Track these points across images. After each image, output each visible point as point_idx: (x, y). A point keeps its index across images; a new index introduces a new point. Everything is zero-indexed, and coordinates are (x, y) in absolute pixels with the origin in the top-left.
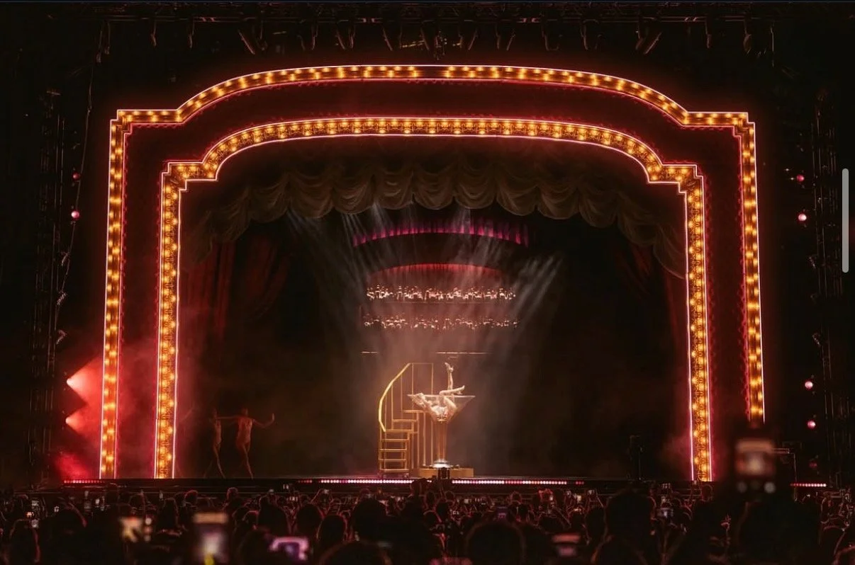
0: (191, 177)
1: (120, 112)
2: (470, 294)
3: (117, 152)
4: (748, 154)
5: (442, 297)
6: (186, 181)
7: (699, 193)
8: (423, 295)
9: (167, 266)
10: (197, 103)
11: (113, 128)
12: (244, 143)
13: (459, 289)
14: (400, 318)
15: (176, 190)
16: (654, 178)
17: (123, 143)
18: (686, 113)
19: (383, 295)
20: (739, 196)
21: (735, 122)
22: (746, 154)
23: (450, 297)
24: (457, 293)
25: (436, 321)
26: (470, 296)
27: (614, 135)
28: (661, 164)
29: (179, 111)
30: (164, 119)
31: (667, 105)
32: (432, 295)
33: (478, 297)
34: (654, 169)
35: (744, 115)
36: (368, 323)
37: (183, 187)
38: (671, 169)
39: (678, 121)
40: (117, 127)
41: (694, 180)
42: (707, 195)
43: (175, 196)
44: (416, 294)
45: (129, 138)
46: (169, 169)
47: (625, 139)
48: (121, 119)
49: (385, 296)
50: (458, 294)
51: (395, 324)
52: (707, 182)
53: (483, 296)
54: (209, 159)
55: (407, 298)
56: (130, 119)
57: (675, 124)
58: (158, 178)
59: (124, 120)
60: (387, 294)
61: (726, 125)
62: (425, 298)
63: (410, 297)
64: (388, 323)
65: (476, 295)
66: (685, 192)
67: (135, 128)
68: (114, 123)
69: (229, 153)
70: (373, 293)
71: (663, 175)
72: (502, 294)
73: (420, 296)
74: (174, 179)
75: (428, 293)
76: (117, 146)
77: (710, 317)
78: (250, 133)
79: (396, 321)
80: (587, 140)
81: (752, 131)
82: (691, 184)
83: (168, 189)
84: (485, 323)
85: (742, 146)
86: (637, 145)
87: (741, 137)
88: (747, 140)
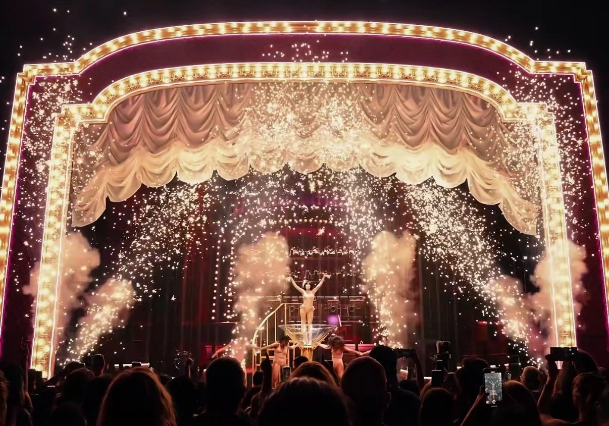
0: (82, 118)
1: (27, 67)
2: (325, 251)
3: (21, 100)
4: (590, 98)
5: (303, 254)
6: (78, 122)
7: (550, 128)
10: (93, 57)
11: (19, 81)
12: (132, 87)
13: (317, 247)
15: (68, 129)
16: (509, 115)
17: (27, 93)
18: (532, 62)
20: (585, 132)
21: (575, 71)
22: (587, 97)
23: (310, 253)
24: (315, 250)
25: (299, 272)
26: (325, 253)
27: (471, 79)
28: (515, 102)
29: (77, 63)
30: (64, 71)
32: (296, 252)
34: (509, 107)
35: (582, 64)
37: (75, 127)
39: (525, 69)
40: (23, 80)
42: (557, 129)
43: (67, 134)
45: (32, 88)
46: (63, 111)
47: (481, 82)
48: (27, 73)
50: (316, 251)
53: (336, 252)
54: (99, 102)
56: (35, 72)
59: (29, 74)
61: (567, 73)
65: (331, 252)
67: (38, 79)
68: (21, 76)
69: (117, 97)
71: (517, 112)
74: (66, 120)
75: (292, 251)
76: (21, 95)
78: (137, 78)
81: (591, 78)
82: (542, 120)
83: (61, 129)
84: (337, 274)
85: (583, 91)
86: (492, 87)
87: (582, 83)
88: (587, 87)
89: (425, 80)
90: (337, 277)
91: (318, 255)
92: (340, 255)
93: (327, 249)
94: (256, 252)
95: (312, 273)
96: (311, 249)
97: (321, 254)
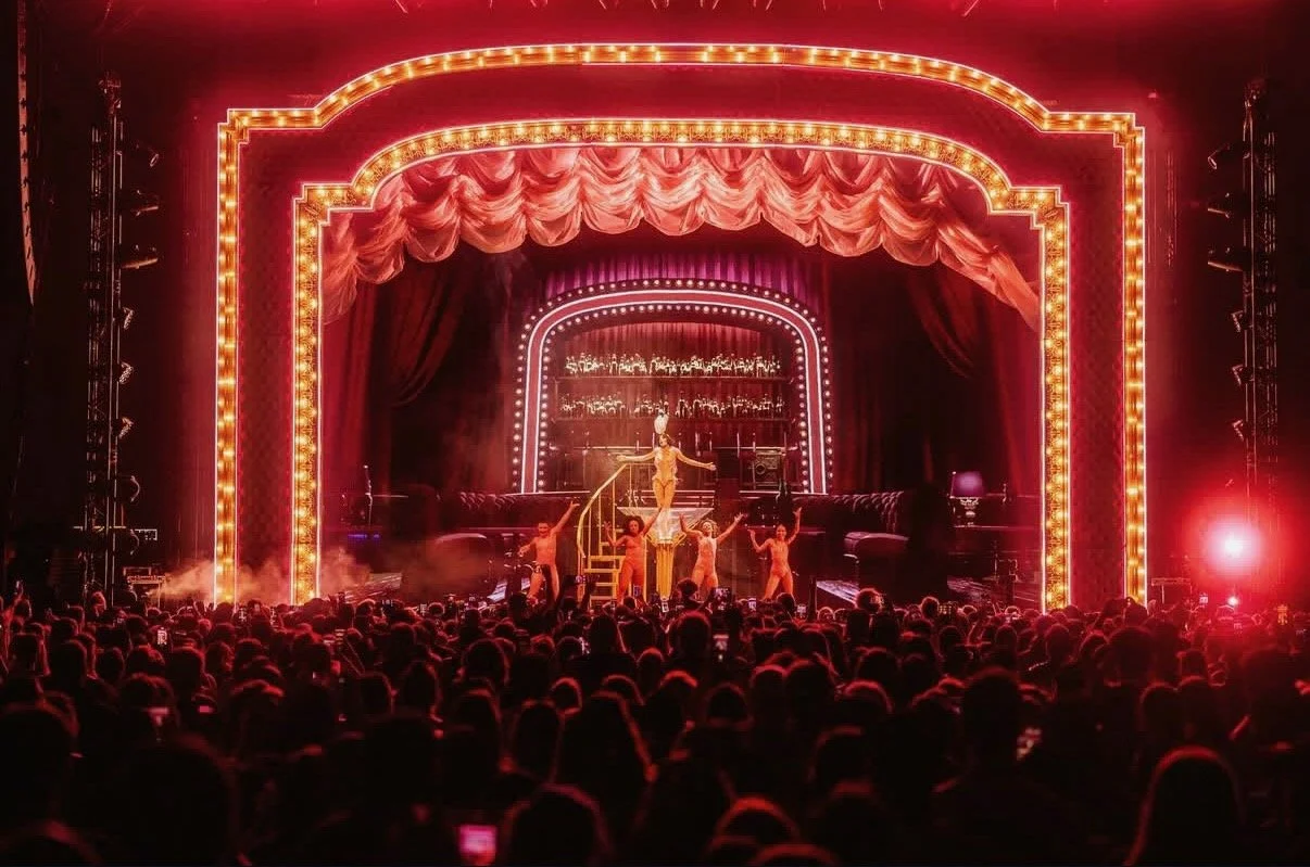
0: (336, 205)
1: (232, 113)
2: (714, 364)
3: (228, 171)
4: (1135, 174)
5: (674, 370)
6: (329, 210)
7: (1064, 226)
8: (647, 366)
9: (304, 331)
10: (340, 99)
11: (222, 136)
12: (411, 155)
14: (614, 399)
15: (315, 223)
16: (999, 206)
17: (237, 157)
18: (1047, 114)
19: (589, 366)
20: (1119, 231)
21: (1117, 127)
22: (1130, 172)
23: (686, 369)
24: (696, 363)
25: (666, 403)
27: (943, 145)
28: (1009, 186)
29: (316, 111)
30: (295, 122)
31: (1022, 102)
32: (660, 366)
33: (727, 368)
34: (998, 193)
35: (1130, 116)
36: (568, 407)
37: (325, 218)
38: (1024, 192)
39: (1035, 124)
40: (228, 134)
41: (1055, 208)
42: (1074, 229)
43: (313, 232)
44: (637, 365)
45: (244, 150)
46: (304, 193)
47: (960, 150)
49: (592, 368)
50: (697, 365)
51: (608, 407)
52: (1074, 213)
54: (361, 179)
55: (623, 371)
56: (246, 122)
57: (1031, 130)
58: (288, 207)
59: (237, 124)
60: (595, 366)
61: (1103, 130)
62: (651, 371)
63: (628, 369)
64: (597, 406)
65: (724, 366)
66: (1042, 226)
67: (254, 134)
68: (223, 128)
69: (392, 169)
70: (575, 364)
71: (1011, 201)
72: (760, 365)
73: (643, 368)
74: (311, 208)
75: (654, 364)
76: (228, 160)
77: (1074, 400)
78: (420, 141)
79: (608, 403)
80: (905, 152)
81: (1141, 140)
82: (1050, 214)
83: (304, 222)
84: (735, 405)
85: (1126, 161)
86: (976, 159)
87: (1125, 148)
88: (1134, 153)
89: (870, 148)
90: (735, 411)
91: (700, 372)
92: (740, 372)
93: (717, 360)
95: (690, 405)
96: (688, 359)
97: (706, 370)
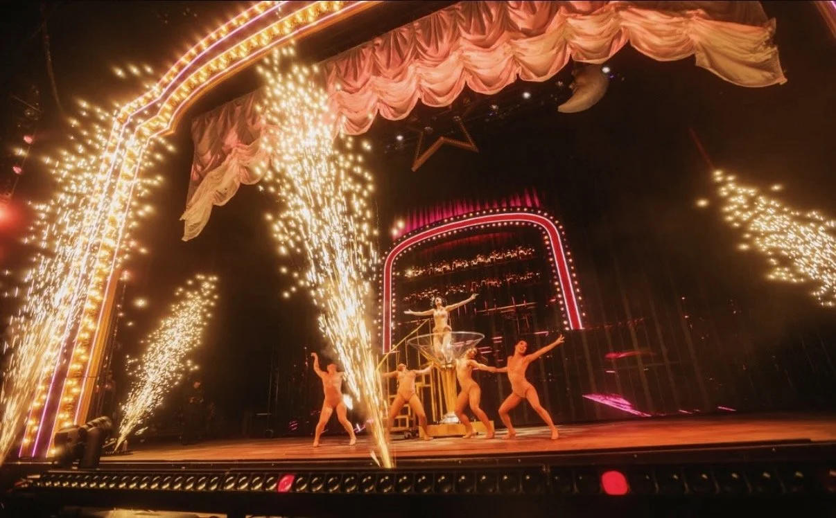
2: (491, 257)
5: (467, 265)
8: (451, 267)
13: (481, 254)
14: (433, 289)
23: (474, 263)
25: (464, 286)
26: (492, 259)
32: (458, 265)
36: (407, 298)
44: (445, 266)
50: (480, 260)
53: (504, 256)
55: (437, 271)
60: (421, 272)
62: (453, 269)
63: (440, 270)
64: (423, 295)
65: (498, 257)
72: (521, 252)
73: (448, 268)
75: (455, 264)
79: (430, 292)
90: (509, 283)
91: (483, 263)
92: (509, 259)
93: (493, 255)
94: (417, 273)
95: (479, 284)
96: (475, 258)
97: (487, 262)
